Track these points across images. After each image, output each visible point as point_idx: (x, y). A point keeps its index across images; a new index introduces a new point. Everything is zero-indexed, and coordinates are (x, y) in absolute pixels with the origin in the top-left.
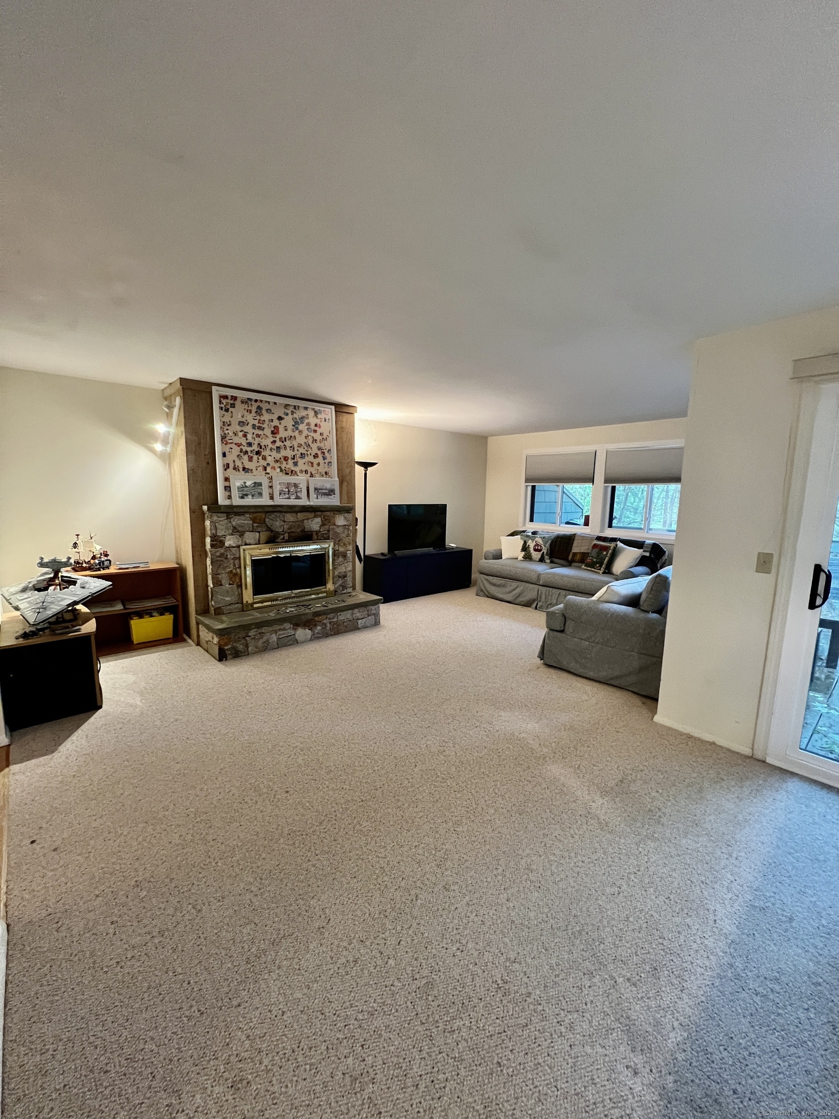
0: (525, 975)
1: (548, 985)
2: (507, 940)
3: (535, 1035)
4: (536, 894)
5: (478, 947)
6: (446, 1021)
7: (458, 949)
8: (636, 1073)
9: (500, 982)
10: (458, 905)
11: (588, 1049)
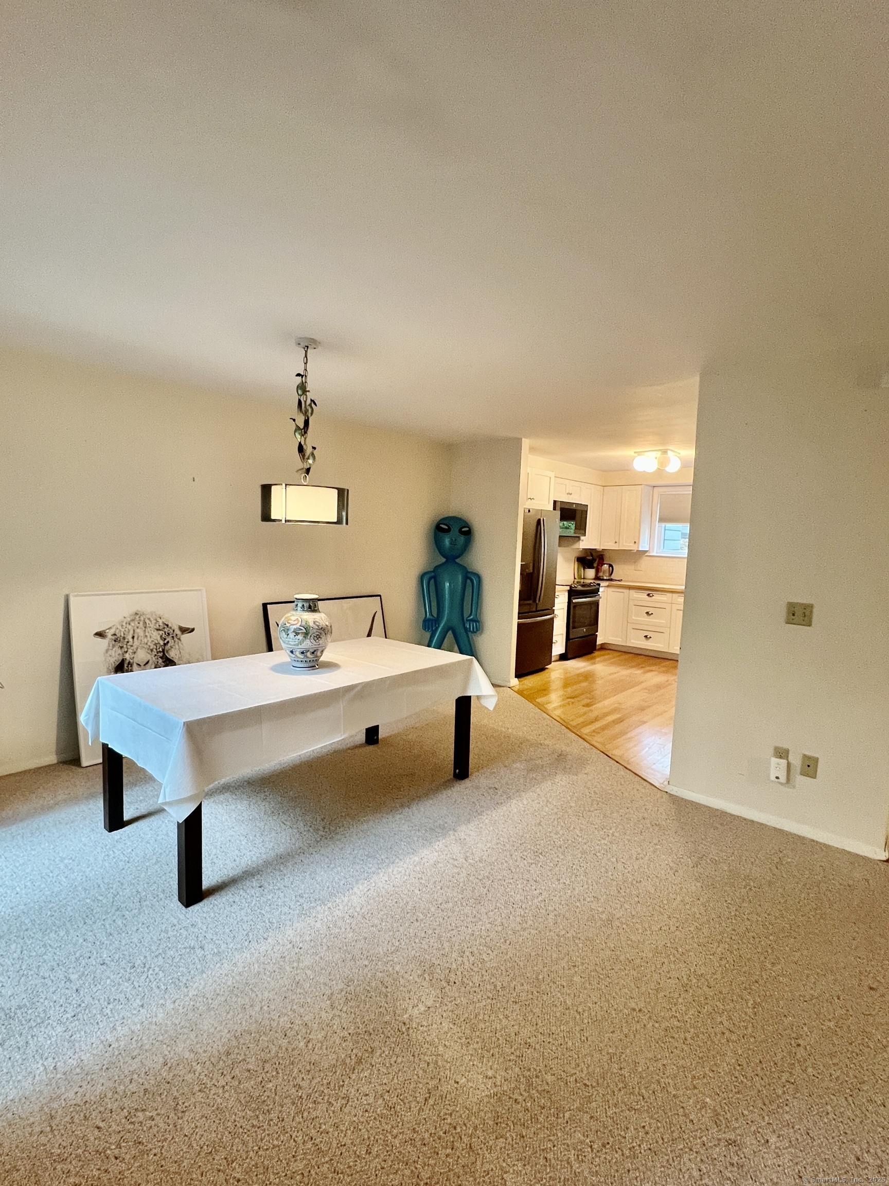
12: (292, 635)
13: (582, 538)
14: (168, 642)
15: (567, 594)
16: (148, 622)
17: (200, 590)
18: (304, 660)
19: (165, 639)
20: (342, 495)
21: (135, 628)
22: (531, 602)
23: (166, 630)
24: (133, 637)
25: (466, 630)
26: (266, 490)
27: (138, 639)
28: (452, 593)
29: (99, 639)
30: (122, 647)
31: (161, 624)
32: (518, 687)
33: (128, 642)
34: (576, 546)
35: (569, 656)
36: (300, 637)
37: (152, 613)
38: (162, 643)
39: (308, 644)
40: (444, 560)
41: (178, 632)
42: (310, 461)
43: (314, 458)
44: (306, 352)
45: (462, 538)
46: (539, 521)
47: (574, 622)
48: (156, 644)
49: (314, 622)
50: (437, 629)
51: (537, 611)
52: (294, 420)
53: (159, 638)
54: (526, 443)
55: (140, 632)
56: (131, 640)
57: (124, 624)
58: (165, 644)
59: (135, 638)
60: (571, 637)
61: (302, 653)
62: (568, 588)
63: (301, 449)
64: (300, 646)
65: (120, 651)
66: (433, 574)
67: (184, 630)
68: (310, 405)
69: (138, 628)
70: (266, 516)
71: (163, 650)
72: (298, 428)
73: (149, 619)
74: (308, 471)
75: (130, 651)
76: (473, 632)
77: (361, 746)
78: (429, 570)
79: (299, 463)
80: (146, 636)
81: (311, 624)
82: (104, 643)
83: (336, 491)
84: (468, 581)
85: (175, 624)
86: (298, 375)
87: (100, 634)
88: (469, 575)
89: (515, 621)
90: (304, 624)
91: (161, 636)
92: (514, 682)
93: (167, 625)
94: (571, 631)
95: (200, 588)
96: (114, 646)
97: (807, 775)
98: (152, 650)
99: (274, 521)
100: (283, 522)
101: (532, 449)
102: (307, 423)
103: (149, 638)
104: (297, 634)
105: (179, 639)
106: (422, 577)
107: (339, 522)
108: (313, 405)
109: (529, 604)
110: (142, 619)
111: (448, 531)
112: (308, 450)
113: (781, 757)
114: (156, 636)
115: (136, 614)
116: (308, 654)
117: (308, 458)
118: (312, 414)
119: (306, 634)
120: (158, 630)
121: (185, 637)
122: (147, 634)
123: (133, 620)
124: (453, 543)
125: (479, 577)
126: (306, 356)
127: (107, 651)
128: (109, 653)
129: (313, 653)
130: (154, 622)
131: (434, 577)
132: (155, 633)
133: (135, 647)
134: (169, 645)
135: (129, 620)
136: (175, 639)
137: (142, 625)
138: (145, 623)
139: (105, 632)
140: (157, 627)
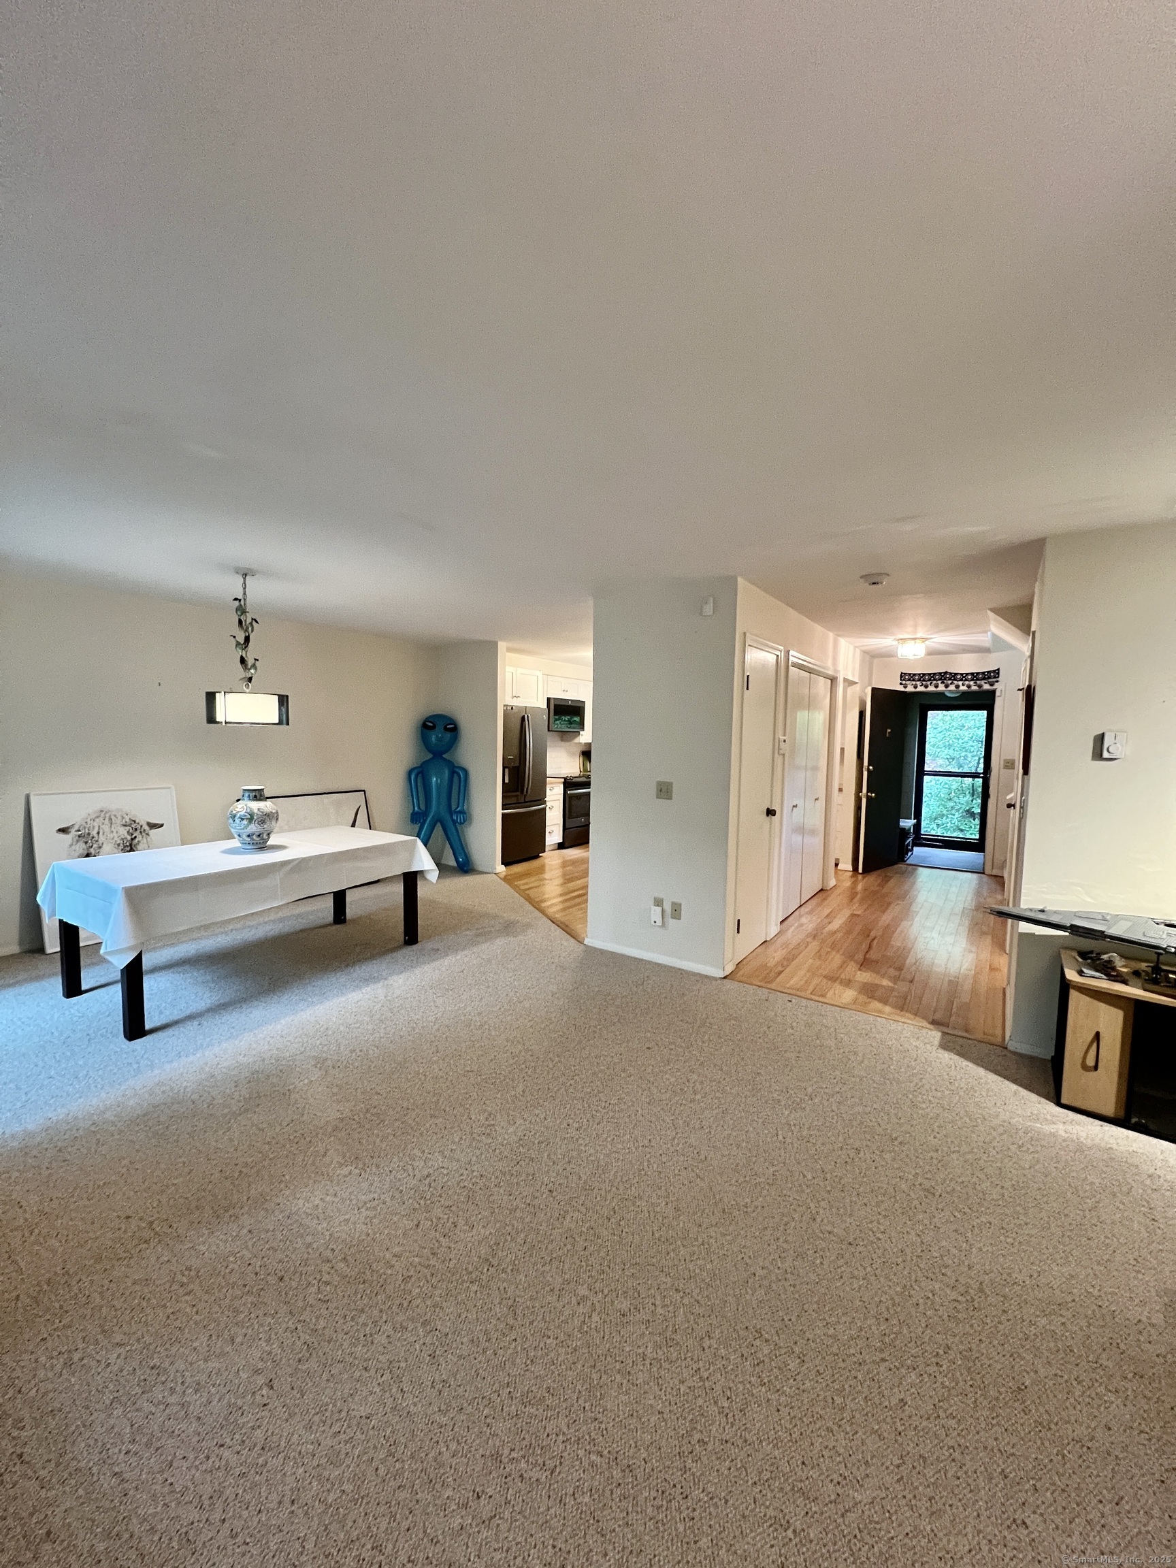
12: (237, 821)
13: (581, 732)
14: (135, 837)
15: (562, 786)
16: (113, 817)
17: (169, 788)
18: (251, 842)
19: (132, 834)
20: (283, 700)
21: (101, 824)
22: (519, 793)
23: (133, 826)
24: (98, 833)
25: (454, 822)
26: (211, 697)
27: (103, 834)
28: (439, 787)
29: (61, 835)
30: (86, 843)
31: (128, 820)
32: (504, 874)
33: (93, 837)
34: (576, 741)
35: (566, 845)
36: (245, 822)
37: (118, 810)
38: (129, 838)
39: (253, 828)
40: (430, 756)
41: (147, 828)
42: (252, 671)
43: (256, 669)
44: (245, 579)
45: (448, 735)
46: (523, 717)
47: (570, 812)
48: (122, 839)
49: (259, 809)
50: (425, 821)
51: (525, 802)
52: (234, 637)
53: (126, 834)
54: (502, 646)
55: (106, 828)
56: (96, 835)
57: (88, 820)
58: (132, 839)
59: (101, 833)
60: (567, 827)
61: (249, 836)
62: (563, 780)
63: (243, 661)
64: (245, 831)
65: (84, 846)
66: (421, 769)
67: (153, 826)
68: (251, 624)
69: (103, 824)
70: (211, 719)
71: (131, 845)
72: (238, 644)
73: (115, 816)
74: (250, 679)
75: (95, 846)
76: (461, 823)
77: (330, 925)
78: (416, 765)
79: (241, 672)
80: (112, 832)
81: (256, 811)
82: (67, 839)
83: (277, 697)
84: (455, 775)
85: (143, 819)
86: (236, 599)
87: (63, 831)
88: (457, 770)
89: (499, 812)
90: (249, 810)
91: (128, 832)
92: (501, 868)
93: (135, 821)
94: (567, 820)
95: (169, 786)
96: (78, 841)
97: (676, 918)
98: (119, 845)
99: (218, 723)
100: (224, 724)
101: (509, 650)
102: (247, 639)
103: (115, 834)
104: (242, 819)
105: (148, 834)
106: (410, 773)
107: (280, 723)
108: (254, 623)
109: (517, 796)
110: (107, 815)
111: (433, 728)
112: (250, 662)
113: (658, 906)
114: (123, 832)
115: (102, 811)
116: (254, 837)
117: (250, 669)
118: (252, 631)
119: (251, 820)
120: (125, 825)
121: (153, 832)
122: (113, 829)
123: (98, 817)
124: (438, 739)
125: (466, 772)
126: (245, 583)
127: (71, 845)
128: (73, 847)
129: (259, 836)
130: (120, 818)
131: (421, 772)
132: (123, 828)
133: (100, 842)
134: (137, 840)
135: (94, 816)
136: (143, 834)
137: (107, 821)
138: (110, 819)
139: (68, 828)
140: (124, 822)
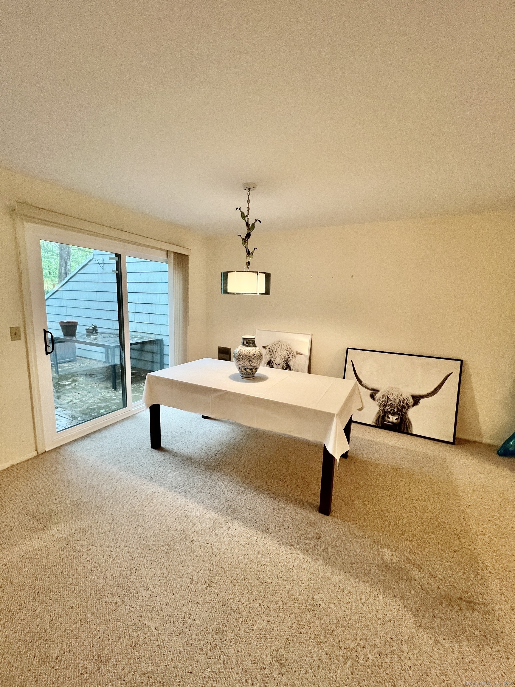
0: (199, 572)
1: (202, 560)
2: (178, 586)
3: (227, 565)
4: (142, 571)
5: (186, 604)
6: (235, 613)
7: (189, 618)
8: (229, 528)
9: (205, 586)
10: (153, 628)
11: (227, 543)
14: (290, 357)
19: (289, 355)
21: (278, 347)
23: (290, 351)
24: (276, 351)
30: (271, 355)
31: (288, 348)
37: (285, 342)
38: (287, 357)
41: (295, 354)
48: (284, 357)
52: (241, 236)
55: (279, 349)
56: (275, 352)
57: (274, 345)
58: (288, 358)
59: (277, 352)
67: (298, 354)
71: (287, 361)
73: (284, 345)
75: (274, 357)
87: (264, 347)
91: (287, 354)
93: (291, 349)
96: (268, 353)
98: (282, 359)
103: (282, 353)
105: (295, 357)
110: (281, 344)
114: (285, 353)
115: (279, 341)
120: (286, 350)
121: (298, 357)
122: (282, 351)
123: (277, 344)
127: (266, 355)
130: (285, 346)
132: (285, 351)
133: (276, 356)
134: (290, 359)
135: (276, 343)
136: (293, 356)
137: (280, 347)
138: (282, 346)
139: (266, 346)
140: (286, 349)
